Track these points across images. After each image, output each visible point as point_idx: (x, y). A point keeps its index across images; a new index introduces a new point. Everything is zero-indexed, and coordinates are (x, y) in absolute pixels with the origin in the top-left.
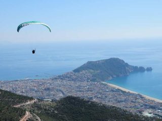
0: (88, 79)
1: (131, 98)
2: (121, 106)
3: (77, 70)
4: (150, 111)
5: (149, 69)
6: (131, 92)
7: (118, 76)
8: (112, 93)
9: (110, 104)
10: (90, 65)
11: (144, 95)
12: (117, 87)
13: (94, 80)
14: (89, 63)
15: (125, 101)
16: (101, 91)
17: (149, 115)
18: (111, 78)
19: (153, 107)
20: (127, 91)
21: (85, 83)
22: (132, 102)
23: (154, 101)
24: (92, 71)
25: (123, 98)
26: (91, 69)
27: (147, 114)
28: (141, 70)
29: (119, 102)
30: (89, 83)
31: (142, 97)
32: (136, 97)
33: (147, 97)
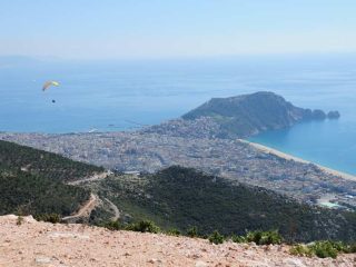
0: (212, 133)
1: (296, 172)
2: (276, 186)
3: (190, 116)
4: (333, 197)
5: (334, 115)
6: (296, 159)
7: (271, 128)
8: (257, 162)
9: (255, 183)
10: (216, 106)
11: (320, 167)
12: (268, 150)
13: (222, 136)
14: (214, 101)
15: (284, 177)
16: (236, 157)
17: (331, 205)
18: (257, 132)
19: (337, 190)
20: (288, 157)
21: (204, 142)
22: (298, 179)
23: (340, 178)
24: (219, 117)
25: (280, 171)
26: (218, 113)
27: (326, 202)
28: (318, 116)
29: (272, 179)
30: (213, 142)
31: (317, 171)
32: (305, 169)
33: (328, 170)
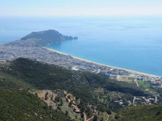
0: (33, 45)
1: (64, 58)
3: (24, 39)
4: (76, 66)
5: (76, 38)
6: (64, 54)
7: (54, 43)
8: (50, 55)
9: (49, 63)
10: (34, 35)
11: (72, 56)
12: (54, 51)
13: (37, 46)
14: (33, 33)
15: (60, 60)
16: (42, 54)
17: (76, 69)
18: (49, 44)
19: (78, 64)
20: (61, 53)
21: (30, 48)
22: (65, 61)
23: (79, 60)
24: (35, 39)
25: (59, 58)
26: (35, 37)
27: (74, 68)
28: (71, 38)
29: (56, 61)
30: (33, 48)
31: (71, 58)
32: (67, 57)
33: (75, 57)
